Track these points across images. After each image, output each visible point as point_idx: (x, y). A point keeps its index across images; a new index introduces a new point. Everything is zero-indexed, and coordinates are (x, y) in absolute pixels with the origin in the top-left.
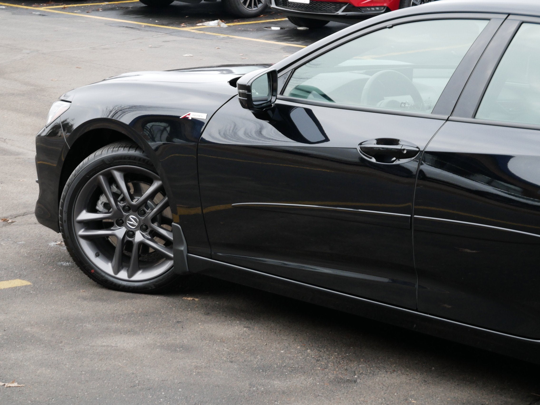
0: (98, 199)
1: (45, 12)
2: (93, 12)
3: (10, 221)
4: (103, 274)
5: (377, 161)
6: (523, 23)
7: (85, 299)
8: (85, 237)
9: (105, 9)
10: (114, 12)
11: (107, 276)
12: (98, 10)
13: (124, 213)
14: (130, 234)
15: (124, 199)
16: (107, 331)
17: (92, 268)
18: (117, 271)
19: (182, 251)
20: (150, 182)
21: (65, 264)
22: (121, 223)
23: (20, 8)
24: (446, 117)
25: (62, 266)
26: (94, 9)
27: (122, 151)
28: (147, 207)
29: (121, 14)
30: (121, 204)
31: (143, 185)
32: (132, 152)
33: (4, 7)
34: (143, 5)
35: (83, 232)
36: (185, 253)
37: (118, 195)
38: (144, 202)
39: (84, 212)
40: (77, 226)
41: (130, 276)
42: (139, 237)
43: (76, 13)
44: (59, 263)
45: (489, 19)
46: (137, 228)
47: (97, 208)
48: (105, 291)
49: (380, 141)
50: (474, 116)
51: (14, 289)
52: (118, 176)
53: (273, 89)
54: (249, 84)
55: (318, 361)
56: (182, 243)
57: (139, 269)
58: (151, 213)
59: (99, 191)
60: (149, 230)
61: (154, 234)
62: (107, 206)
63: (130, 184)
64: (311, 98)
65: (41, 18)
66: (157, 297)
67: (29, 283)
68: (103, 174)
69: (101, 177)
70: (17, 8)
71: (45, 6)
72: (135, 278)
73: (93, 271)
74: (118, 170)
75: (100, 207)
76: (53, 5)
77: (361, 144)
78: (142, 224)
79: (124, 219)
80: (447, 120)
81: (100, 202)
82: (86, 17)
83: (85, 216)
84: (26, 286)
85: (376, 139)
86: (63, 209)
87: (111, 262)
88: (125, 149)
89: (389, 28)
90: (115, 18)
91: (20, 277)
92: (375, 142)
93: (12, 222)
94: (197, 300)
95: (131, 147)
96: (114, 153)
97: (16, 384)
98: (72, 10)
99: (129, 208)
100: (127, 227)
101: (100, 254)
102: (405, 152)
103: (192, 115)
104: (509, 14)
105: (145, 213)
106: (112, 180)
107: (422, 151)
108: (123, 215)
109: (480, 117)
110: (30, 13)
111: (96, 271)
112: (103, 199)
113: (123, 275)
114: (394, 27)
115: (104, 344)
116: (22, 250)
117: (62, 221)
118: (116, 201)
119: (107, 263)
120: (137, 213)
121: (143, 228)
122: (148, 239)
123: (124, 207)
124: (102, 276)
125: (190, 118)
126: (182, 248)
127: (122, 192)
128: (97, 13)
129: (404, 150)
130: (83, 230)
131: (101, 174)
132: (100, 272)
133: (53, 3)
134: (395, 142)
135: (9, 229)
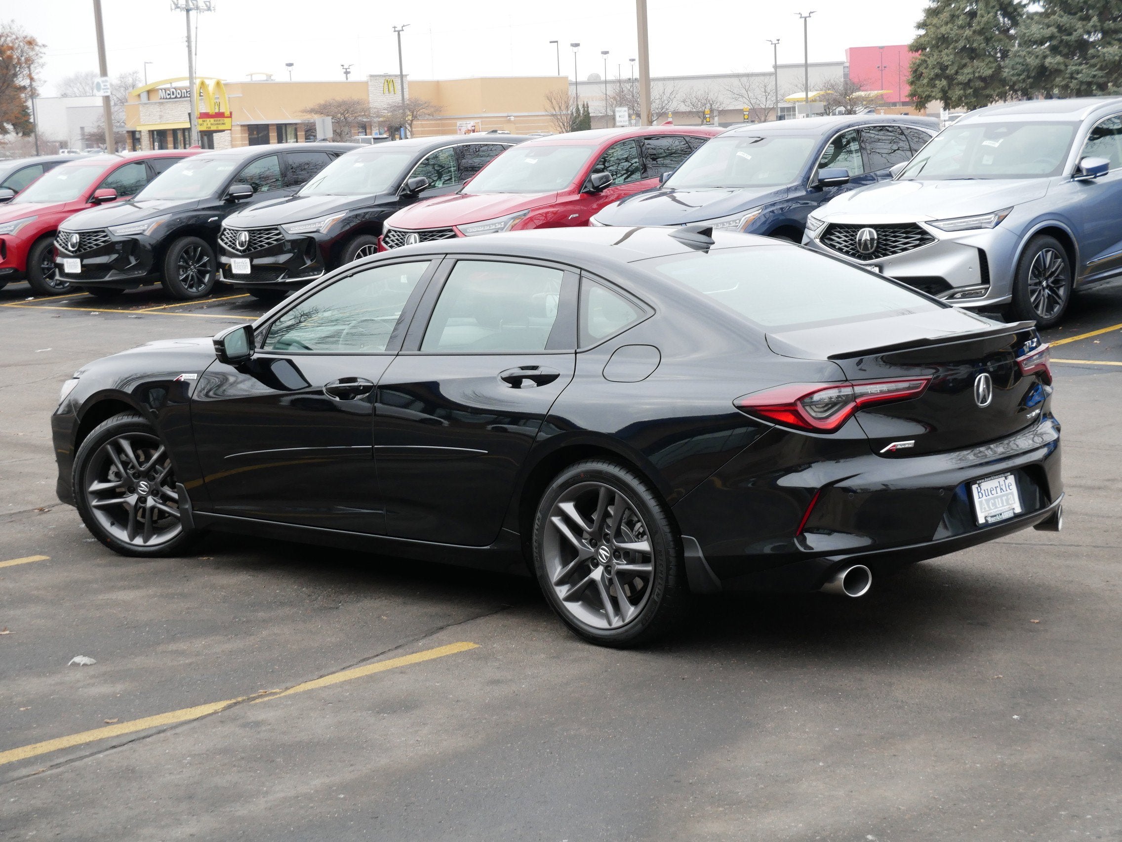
0: (109, 469)
1: (142, 314)
2: (196, 310)
3: (46, 510)
4: (120, 542)
5: (340, 399)
6: (458, 260)
7: (99, 565)
8: (98, 507)
9: (210, 306)
10: (220, 308)
11: (123, 544)
12: (202, 308)
13: (135, 480)
14: (142, 500)
15: (133, 467)
16: (112, 589)
17: (108, 537)
18: (132, 538)
19: (187, 509)
20: (156, 448)
21: (89, 540)
22: (132, 490)
23: (114, 312)
24: (396, 352)
25: (86, 542)
26: (198, 307)
27: (125, 419)
28: (156, 472)
29: (227, 310)
30: (130, 472)
31: (152, 452)
32: (136, 419)
33: (97, 313)
34: (254, 298)
35: (97, 502)
36: (190, 511)
37: (128, 463)
38: (153, 467)
39: (96, 482)
40: (90, 497)
41: (145, 541)
42: (150, 502)
43: (177, 313)
44: (85, 540)
45: (430, 260)
46: (149, 493)
47: (109, 478)
48: (122, 559)
49: (342, 381)
50: (420, 349)
51: (30, 565)
52: (126, 445)
53: (251, 344)
54: (222, 339)
55: (309, 596)
56: (186, 502)
57: (154, 534)
58: (160, 477)
59: (109, 462)
60: (159, 495)
61: (166, 499)
62: (118, 475)
63: (140, 452)
64: (292, 349)
65: (137, 321)
66: (173, 560)
67: (48, 558)
68: (110, 444)
69: (109, 447)
70: (112, 313)
71: (143, 309)
72: (150, 543)
73: (108, 540)
74: (125, 438)
75: (111, 476)
76: (153, 307)
77: (326, 385)
78: (152, 489)
79: (134, 486)
80: (397, 355)
81: (111, 472)
82: (187, 316)
83: (96, 486)
84: (44, 561)
85: (339, 380)
86: (74, 480)
87: (127, 530)
88: (129, 417)
89: (350, 276)
90: (219, 314)
91: (41, 554)
92: (338, 382)
93: (49, 511)
94: (212, 558)
95: (134, 415)
96: (118, 422)
97: (7, 632)
98: (173, 310)
99: (139, 475)
100: (138, 493)
101: (116, 523)
102: (362, 388)
103: (184, 377)
104: (447, 254)
105: (154, 478)
106: (120, 450)
107: (375, 386)
108: (133, 482)
109: (424, 349)
110: (126, 317)
111: (111, 540)
112: (113, 469)
113: (138, 541)
114: (354, 276)
115: (105, 598)
116: (50, 533)
117: (74, 493)
118: (125, 469)
119: (123, 530)
120: (147, 478)
121: (154, 492)
122: (160, 503)
123: (134, 474)
124: (118, 544)
125: (183, 380)
126: (187, 507)
127: (131, 461)
128: (201, 311)
129: (360, 386)
130: (96, 500)
131: (108, 444)
132: (116, 540)
133: (153, 305)
134: (354, 380)
135: (44, 517)
